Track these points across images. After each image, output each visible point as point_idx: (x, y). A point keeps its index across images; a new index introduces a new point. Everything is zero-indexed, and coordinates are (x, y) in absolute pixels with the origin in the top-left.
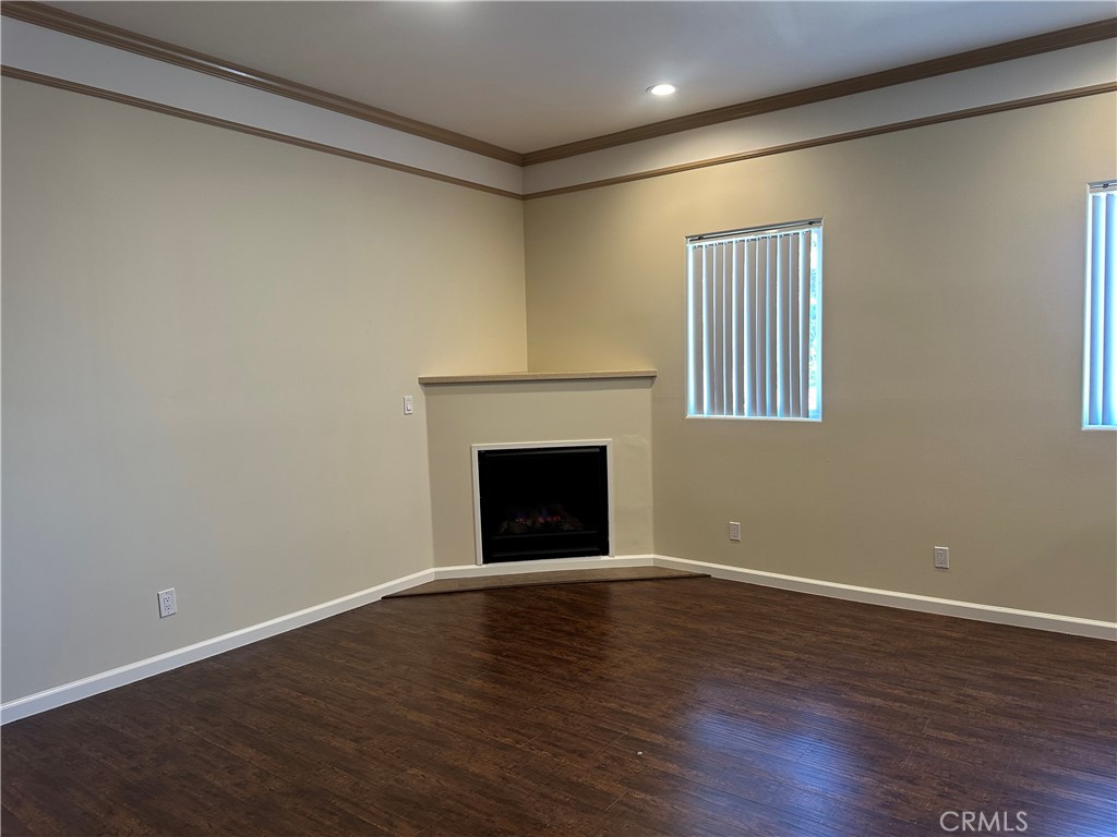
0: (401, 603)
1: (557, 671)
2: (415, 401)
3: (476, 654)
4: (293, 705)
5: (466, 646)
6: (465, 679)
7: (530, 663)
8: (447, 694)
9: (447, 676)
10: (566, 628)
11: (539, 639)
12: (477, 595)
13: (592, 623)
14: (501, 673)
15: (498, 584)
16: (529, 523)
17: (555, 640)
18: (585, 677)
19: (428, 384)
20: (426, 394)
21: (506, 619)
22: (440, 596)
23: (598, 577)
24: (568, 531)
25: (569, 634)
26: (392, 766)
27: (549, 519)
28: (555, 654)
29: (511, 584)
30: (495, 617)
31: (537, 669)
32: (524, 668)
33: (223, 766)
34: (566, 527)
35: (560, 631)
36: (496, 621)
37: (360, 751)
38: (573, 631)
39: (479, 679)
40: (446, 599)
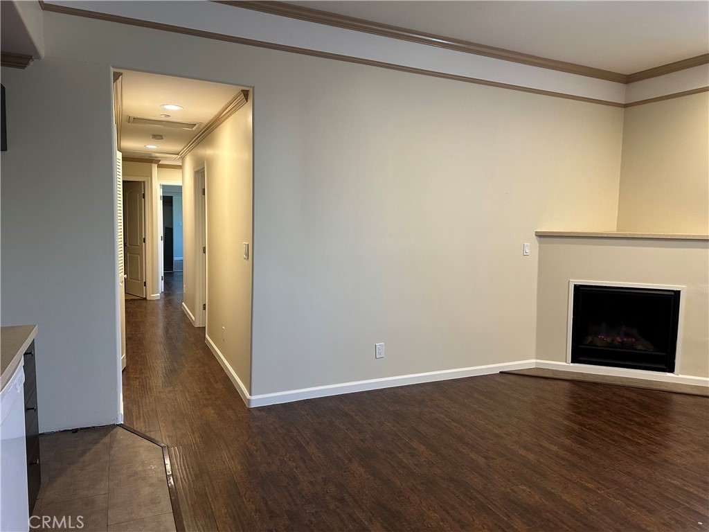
0: (513, 378)
1: (629, 447)
2: (532, 247)
3: (566, 422)
4: (446, 426)
5: (559, 416)
6: (558, 437)
7: (607, 437)
8: (546, 444)
9: (545, 432)
10: (636, 419)
11: (615, 423)
12: (567, 384)
13: (659, 420)
14: (585, 439)
15: (582, 378)
16: (609, 340)
17: (628, 426)
18: (652, 457)
19: (541, 236)
20: (540, 243)
21: (588, 403)
22: (539, 379)
23: (663, 388)
24: (640, 350)
25: (639, 424)
26: (509, 480)
27: (625, 339)
28: (627, 436)
29: (592, 380)
30: (580, 400)
31: (613, 443)
32: (603, 440)
33: (407, 452)
34: (639, 347)
35: (631, 420)
36: (580, 403)
37: (488, 465)
38: (642, 422)
39: (568, 439)
40: (543, 381)
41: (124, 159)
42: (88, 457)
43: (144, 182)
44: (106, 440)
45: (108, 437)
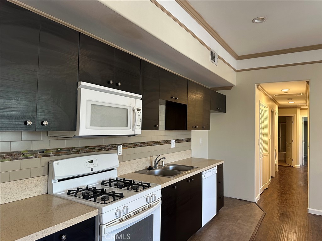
41: (279, 108)
42: (240, 207)
43: (293, 116)
44: (248, 205)
45: (250, 204)
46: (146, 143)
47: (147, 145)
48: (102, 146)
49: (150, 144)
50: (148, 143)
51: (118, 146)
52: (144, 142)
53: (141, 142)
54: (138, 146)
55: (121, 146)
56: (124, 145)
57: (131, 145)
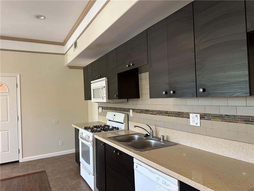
46: (150, 111)
47: (151, 113)
48: (124, 108)
49: (155, 113)
50: (152, 112)
51: (130, 110)
52: (149, 110)
53: (146, 110)
54: (143, 112)
55: (132, 110)
56: (134, 110)
57: (138, 111)
